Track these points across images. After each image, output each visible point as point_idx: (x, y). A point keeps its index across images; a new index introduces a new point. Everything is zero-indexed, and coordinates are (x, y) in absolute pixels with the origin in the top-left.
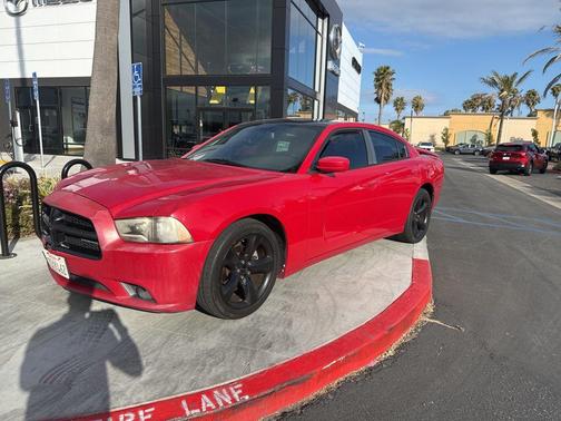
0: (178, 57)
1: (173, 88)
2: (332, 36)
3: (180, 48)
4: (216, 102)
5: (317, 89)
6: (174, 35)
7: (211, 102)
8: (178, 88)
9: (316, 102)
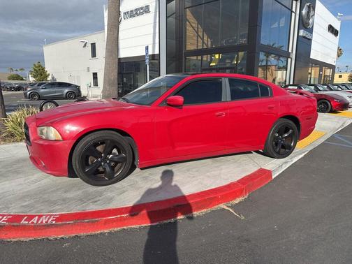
0: (195, 38)
1: (192, 58)
2: (304, 12)
3: (197, 33)
4: (214, 64)
5: (290, 51)
6: (194, 25)
7: (211, 64)
8: (195, 58)
9: (289, 60)
